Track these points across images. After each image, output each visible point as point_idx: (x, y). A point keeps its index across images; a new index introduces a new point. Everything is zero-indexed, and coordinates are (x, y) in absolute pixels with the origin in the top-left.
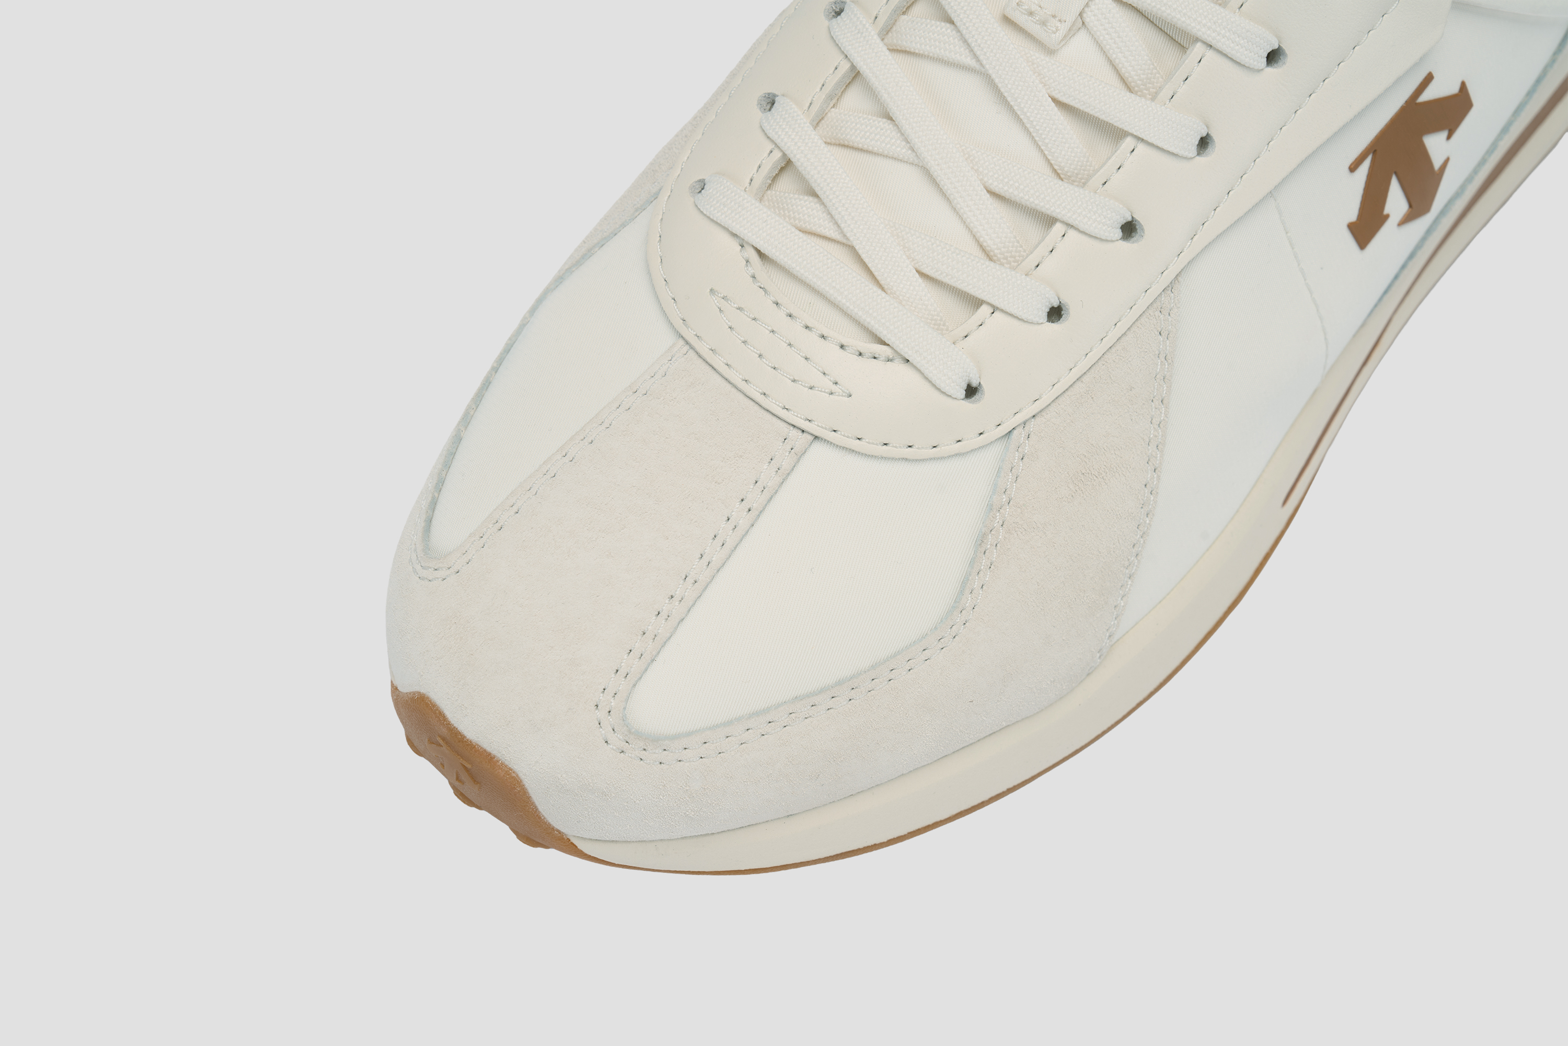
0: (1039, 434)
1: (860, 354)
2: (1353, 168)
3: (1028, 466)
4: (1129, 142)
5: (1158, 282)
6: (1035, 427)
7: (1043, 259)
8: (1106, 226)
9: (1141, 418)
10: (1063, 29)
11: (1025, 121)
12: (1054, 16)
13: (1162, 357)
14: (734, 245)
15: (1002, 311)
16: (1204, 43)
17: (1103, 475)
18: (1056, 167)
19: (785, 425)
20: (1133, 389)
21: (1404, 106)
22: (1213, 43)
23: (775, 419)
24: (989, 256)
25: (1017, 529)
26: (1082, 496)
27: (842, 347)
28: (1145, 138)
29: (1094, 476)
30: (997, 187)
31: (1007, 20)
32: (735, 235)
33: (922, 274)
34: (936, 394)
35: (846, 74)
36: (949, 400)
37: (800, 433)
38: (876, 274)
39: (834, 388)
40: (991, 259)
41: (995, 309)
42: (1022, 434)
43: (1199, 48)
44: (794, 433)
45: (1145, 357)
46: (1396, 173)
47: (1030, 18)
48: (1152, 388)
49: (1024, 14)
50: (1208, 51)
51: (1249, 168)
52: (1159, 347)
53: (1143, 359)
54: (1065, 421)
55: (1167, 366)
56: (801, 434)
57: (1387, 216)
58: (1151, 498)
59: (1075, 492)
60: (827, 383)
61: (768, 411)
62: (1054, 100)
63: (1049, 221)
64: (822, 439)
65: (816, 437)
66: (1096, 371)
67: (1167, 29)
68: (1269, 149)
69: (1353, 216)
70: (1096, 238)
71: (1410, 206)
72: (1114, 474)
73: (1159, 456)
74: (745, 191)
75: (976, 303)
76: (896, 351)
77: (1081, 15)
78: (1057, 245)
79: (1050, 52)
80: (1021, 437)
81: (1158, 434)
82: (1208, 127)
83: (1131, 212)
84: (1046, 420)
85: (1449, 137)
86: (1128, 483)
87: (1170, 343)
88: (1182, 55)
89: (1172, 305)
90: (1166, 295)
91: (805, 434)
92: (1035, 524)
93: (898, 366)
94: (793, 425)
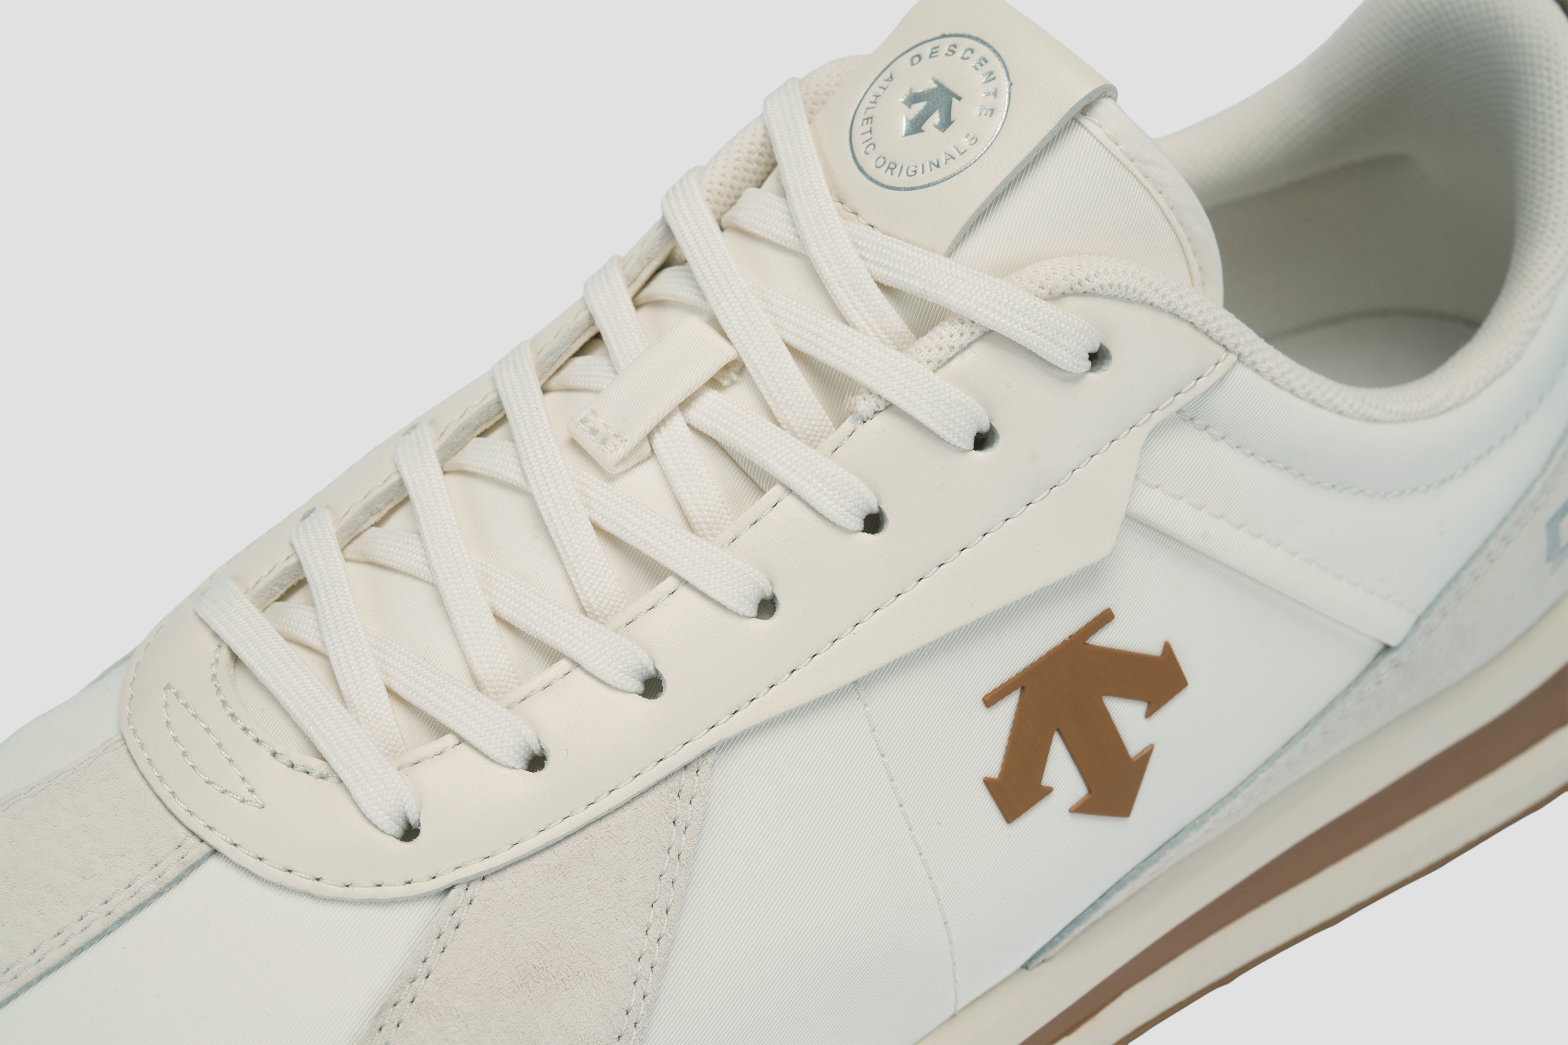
0: (484, 902)
1: (292, 766)
2: (991, 700)
3: (461, 937)
4: (669, 583)
5: (675, 754)
6: (480, 891)
7: (532, 692)
8: (623, 674)
9: (632, 921)
10: (622, 450)
11: (558, 546)
12: (617, 436)
13: (674, 854)
14: (213, 644)
15: (471, 746)
16: (783, 485)
17: (562, 977)
18: (584, 604)
19: (184, 830)
20: (624, 881)
21: (1067, 641)
22: (796, 488)
23: (176, 823)
24: (478, 686)
25: (429, 1011)
26: (528, 994)
27: (274, 754)
28: (691, 581)
29: (550, 975)
30: (507, 613)
31: (574, 443)
32: (216, 636)
33: (390, 691)
34: (362, 822)
35: (392, 487)
36: (376, 832)
37: (197, 841)
38: (341, 684)
39: (248, 796)
40: (479, 689)
41: (461, 740)
42: (460, 896)
43: (775, 492)
44: (193, 841)
45: (647, 845)
46: (1058, 730)
47: (593, 437)
48: (653, 889)
49: (586, 431)
50: (786, 495)
51: (824, 647)
52: (670, 839)
53: (644, 847)
54: (522, 895)
55: (678, 867)
56: (199, 843)
57: (1048, 791)
58: (633, 1031)
59: (520, 986)
60: (243, 790)
61: (172, 813)
62: (597, 528)
63: (552, 655)
64: (222, 855)
65: (215, 851)
66: (575, 844)
67: (754, 475)
68: (854, 631)
69: (994, 770)
70: (603, 682)
71: (1090, 791)
72: (579, 981)
73: (651, 978)
74: (246, 593)
75: (440, 729)
76: (333, 770)
77: (650, 437)
78: (555, 681)
79: (610, 478)
80: (459, 899)
81: (655, 950)
82: (771, 584)
83: (653, 661)
84: (497, 888)
85: (1148, 714)
86: (598, 999)
87: (687, 839)
88: (756, 498)
89: (695, 791)
90: (688, 776)
91: (202, 844)
92: (455, 1010)
93: (331, 784)
94: (192, 832)
